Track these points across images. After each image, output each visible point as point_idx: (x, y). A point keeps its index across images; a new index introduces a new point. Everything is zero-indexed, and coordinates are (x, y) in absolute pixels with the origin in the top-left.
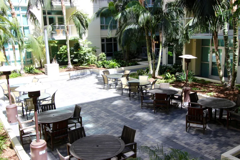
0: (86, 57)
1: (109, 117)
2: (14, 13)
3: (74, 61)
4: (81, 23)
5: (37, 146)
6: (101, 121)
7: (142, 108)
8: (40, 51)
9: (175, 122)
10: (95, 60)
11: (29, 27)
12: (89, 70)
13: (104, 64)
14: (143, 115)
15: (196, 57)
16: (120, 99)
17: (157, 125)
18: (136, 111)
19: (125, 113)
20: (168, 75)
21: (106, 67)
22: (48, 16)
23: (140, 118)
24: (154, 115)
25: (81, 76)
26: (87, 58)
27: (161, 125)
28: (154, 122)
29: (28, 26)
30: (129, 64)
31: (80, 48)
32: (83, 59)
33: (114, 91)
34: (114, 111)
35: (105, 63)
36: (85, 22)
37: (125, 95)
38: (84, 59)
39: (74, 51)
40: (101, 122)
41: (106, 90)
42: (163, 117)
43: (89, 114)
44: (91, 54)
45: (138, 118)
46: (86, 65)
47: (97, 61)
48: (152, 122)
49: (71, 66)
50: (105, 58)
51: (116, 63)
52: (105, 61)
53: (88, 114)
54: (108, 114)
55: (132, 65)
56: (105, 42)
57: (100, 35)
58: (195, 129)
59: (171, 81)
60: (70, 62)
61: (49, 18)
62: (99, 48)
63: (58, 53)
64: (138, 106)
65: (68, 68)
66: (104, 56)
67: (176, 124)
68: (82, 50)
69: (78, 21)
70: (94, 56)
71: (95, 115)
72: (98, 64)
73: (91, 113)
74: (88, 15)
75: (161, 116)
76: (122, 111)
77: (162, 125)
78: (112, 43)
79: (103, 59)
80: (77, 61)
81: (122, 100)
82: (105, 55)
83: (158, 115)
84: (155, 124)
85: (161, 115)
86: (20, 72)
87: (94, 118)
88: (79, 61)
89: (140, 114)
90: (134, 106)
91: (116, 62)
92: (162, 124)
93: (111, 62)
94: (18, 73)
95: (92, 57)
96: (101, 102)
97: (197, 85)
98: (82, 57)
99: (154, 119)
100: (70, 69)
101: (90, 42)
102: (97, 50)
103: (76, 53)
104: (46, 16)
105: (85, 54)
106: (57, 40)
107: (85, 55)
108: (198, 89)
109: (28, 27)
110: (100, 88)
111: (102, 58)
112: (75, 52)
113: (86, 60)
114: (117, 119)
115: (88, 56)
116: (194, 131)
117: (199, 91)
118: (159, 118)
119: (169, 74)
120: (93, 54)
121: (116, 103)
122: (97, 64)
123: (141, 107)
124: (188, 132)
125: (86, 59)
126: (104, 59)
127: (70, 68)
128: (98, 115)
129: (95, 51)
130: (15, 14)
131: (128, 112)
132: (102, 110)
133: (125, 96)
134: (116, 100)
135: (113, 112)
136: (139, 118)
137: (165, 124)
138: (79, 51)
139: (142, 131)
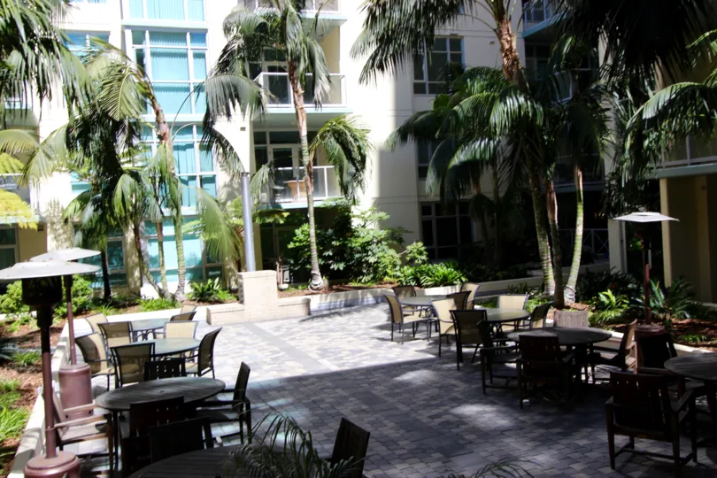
0: (367, 256)
1: (362, 416)
2: (165, 134)
3: (332, 267)
4: (346, 154)
5: (40, 469)
6: (330, 425)
7: (484, 392)
8: (225, 234)
9: (583, 438)
10: (395, 266)
11: (217, 178)
12: (372, 293)
13: (419, 275)
14: (478, 412)
15: (670, 215)
16: (426, 368)
17: (513, 444)
18: (461, 402)
19: (420, 406)
20: (607, 296)
21: (424, 284)
22: (271, 148)
23: (465, 420)
24: (516, 415)
25: (343, 310)
26: (372, 260)
27: (528, 444)
28: (506, 433)
29: (214, 173)
30: (499, 274)
31: (350, 230)
32: (360, 263)
33: (424, 345)
34: (387, 398)
35: (422, 272)
36: (356, 149)
37: (449, 358)
38: (363, 263)
39: (333, 240)
40: (331, 428)
41: (398, 342)
42: (547, 420)
43: (306, 405)
44: (386, 248)
45: (457, 419)
46: (369, 281)
47: (402, 266)
48: (502, 432)
49: (320, 281)
50: (424, 257)
51: (455, 272)
52: (424, 267)
53: (304, 404)
54: (364, 407)
55: (504, 278)
56: (433, 216)
57: (415, 193)
58: (651, 463)
59: (613, 315)
60: (316, 271)
61: (274, 153)
62: (411, 232)
63: (291, 245)
64: (474, 386)
65: (311, 288)
66: (421, 253)
67: (582, 442)
68: (358, 237)
69: (338, 147)
70: (392, 252)
71: (322, 409)
72: (402, 275)
73: (314, 402)
74: (368, 131)
75: (538, 418)
76: (414, 400)
77: (531, 444)
78: (455, 218)
79: (416, 261)
80: (341, 268)
81: (434, 370)
82: (423, 249)
83: (531, 414)
84: (507, 440)
85: (541, 414)
86: (173, 297)
87: (317, 415)
88: (347, 268)
89: (470, 410)
90: (462, 386)
91: (456, 269)
92: (533, 440)
93: (439, 268)
94: (169, 299)
95: (385, 255)
96: (362, 374)
97: (705, 326)
98: (357, 256)
99: (511, 424)
100: (317, 289)
101: (383, 214)
102: (404, 236)
103: (338, 244)
104: (266, 148)
105: (365, 248)
106: (287, 210)
107: (367, 251)
108: (703, 337)
109: (215, 176)
110: (383, 339)
111: (417, 258)
112: (334, 243)
113: (369, 265)
114: (386, 422)
115: (374, 254)
116: (645, 468)
117: (705, 343)
118: (530, 422)
119: (609, 293)
120: (391, 246)
121: (409, 376)
122: (399, 277)
123: (482, 390)
124: (619, 471)
125: (367, 262)
126: (420, 262)
127: (315, 287)
128: (333, 407)
129: (397, 239)
130: (167, 136)
131: (433, 403)
132: (353, 395)
133: (446, 360)
134: (413, 370)
135: (386, 402)
136: (461, 421)
137: (544, 442)
138: (345, 239)
139: (453, 459)
